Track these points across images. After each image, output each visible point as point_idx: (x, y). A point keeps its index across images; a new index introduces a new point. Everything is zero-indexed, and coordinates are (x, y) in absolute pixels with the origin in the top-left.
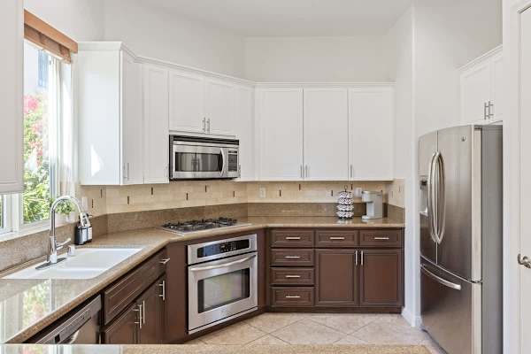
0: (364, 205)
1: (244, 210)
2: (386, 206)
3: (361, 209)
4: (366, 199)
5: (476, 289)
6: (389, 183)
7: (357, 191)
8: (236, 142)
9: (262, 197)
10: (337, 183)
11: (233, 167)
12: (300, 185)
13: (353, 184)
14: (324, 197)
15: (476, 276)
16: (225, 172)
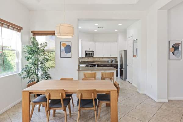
0: (113, 61)
1: (94, 62)
2: (116, 61)
3: (112, 61)
4: (113, 60)
5: (124, 69)
6: (116, 57)
7: (112, 59)
8: (93, 51)
9: (97, 60)
10: (109, 57)
11: (93, 55)
12: (103, 58)
13: (111, 58)
14: (107, 60)
15: (124, 68)
16: (92, 56)
